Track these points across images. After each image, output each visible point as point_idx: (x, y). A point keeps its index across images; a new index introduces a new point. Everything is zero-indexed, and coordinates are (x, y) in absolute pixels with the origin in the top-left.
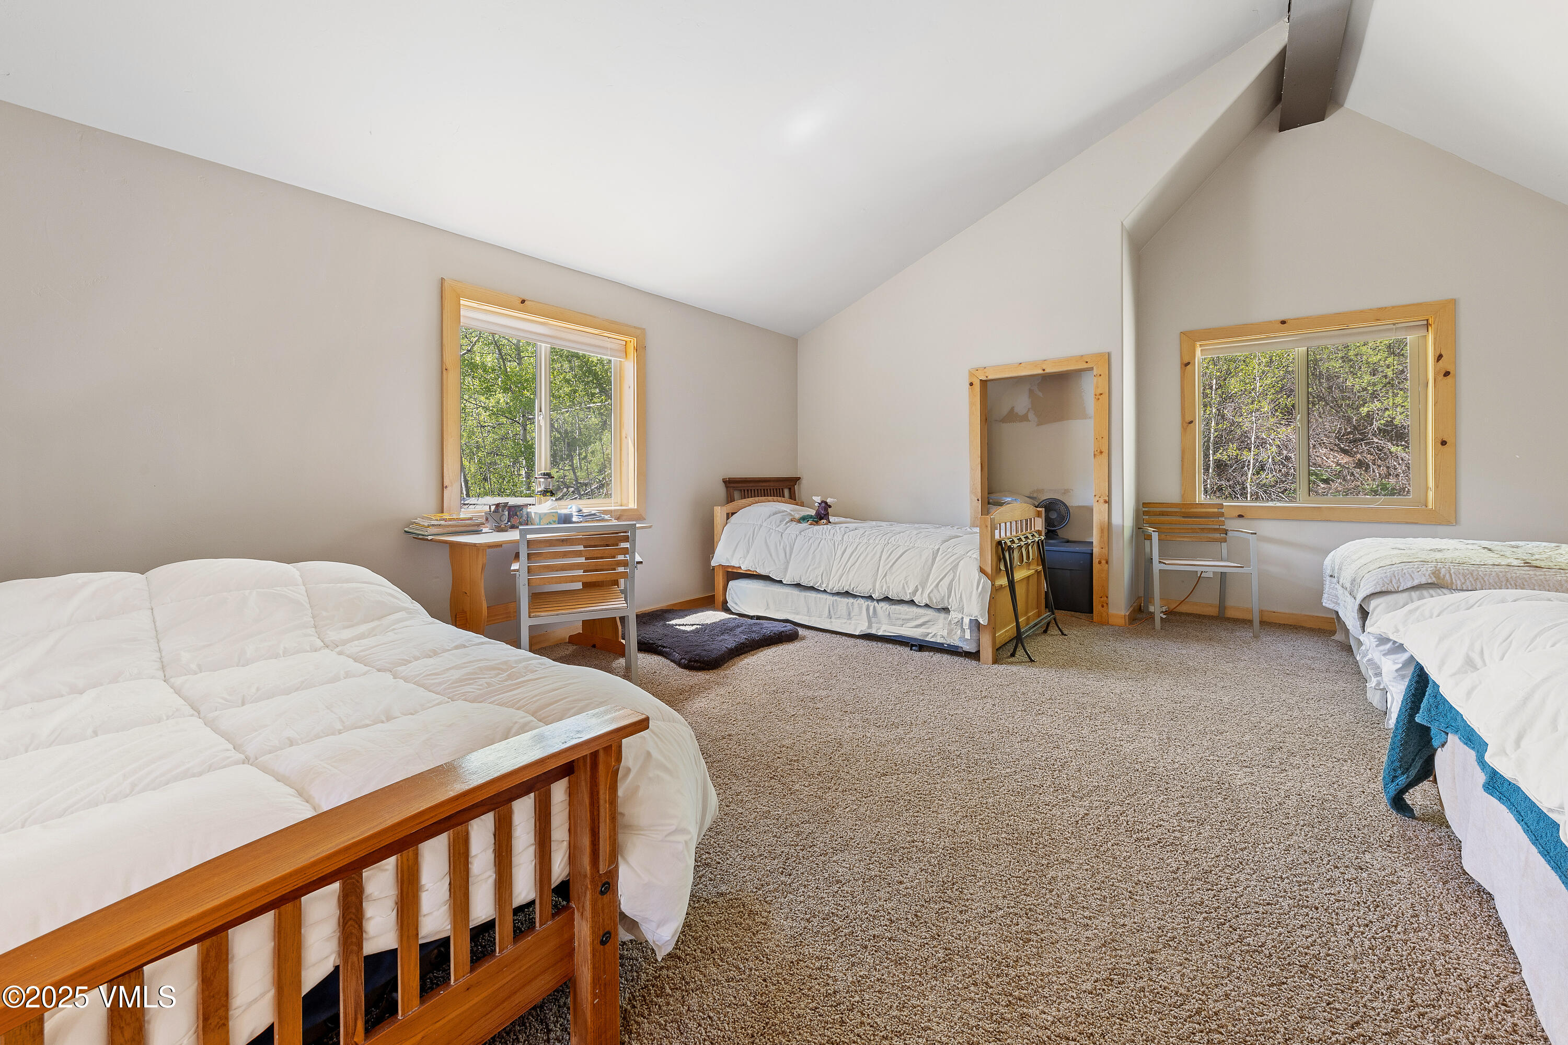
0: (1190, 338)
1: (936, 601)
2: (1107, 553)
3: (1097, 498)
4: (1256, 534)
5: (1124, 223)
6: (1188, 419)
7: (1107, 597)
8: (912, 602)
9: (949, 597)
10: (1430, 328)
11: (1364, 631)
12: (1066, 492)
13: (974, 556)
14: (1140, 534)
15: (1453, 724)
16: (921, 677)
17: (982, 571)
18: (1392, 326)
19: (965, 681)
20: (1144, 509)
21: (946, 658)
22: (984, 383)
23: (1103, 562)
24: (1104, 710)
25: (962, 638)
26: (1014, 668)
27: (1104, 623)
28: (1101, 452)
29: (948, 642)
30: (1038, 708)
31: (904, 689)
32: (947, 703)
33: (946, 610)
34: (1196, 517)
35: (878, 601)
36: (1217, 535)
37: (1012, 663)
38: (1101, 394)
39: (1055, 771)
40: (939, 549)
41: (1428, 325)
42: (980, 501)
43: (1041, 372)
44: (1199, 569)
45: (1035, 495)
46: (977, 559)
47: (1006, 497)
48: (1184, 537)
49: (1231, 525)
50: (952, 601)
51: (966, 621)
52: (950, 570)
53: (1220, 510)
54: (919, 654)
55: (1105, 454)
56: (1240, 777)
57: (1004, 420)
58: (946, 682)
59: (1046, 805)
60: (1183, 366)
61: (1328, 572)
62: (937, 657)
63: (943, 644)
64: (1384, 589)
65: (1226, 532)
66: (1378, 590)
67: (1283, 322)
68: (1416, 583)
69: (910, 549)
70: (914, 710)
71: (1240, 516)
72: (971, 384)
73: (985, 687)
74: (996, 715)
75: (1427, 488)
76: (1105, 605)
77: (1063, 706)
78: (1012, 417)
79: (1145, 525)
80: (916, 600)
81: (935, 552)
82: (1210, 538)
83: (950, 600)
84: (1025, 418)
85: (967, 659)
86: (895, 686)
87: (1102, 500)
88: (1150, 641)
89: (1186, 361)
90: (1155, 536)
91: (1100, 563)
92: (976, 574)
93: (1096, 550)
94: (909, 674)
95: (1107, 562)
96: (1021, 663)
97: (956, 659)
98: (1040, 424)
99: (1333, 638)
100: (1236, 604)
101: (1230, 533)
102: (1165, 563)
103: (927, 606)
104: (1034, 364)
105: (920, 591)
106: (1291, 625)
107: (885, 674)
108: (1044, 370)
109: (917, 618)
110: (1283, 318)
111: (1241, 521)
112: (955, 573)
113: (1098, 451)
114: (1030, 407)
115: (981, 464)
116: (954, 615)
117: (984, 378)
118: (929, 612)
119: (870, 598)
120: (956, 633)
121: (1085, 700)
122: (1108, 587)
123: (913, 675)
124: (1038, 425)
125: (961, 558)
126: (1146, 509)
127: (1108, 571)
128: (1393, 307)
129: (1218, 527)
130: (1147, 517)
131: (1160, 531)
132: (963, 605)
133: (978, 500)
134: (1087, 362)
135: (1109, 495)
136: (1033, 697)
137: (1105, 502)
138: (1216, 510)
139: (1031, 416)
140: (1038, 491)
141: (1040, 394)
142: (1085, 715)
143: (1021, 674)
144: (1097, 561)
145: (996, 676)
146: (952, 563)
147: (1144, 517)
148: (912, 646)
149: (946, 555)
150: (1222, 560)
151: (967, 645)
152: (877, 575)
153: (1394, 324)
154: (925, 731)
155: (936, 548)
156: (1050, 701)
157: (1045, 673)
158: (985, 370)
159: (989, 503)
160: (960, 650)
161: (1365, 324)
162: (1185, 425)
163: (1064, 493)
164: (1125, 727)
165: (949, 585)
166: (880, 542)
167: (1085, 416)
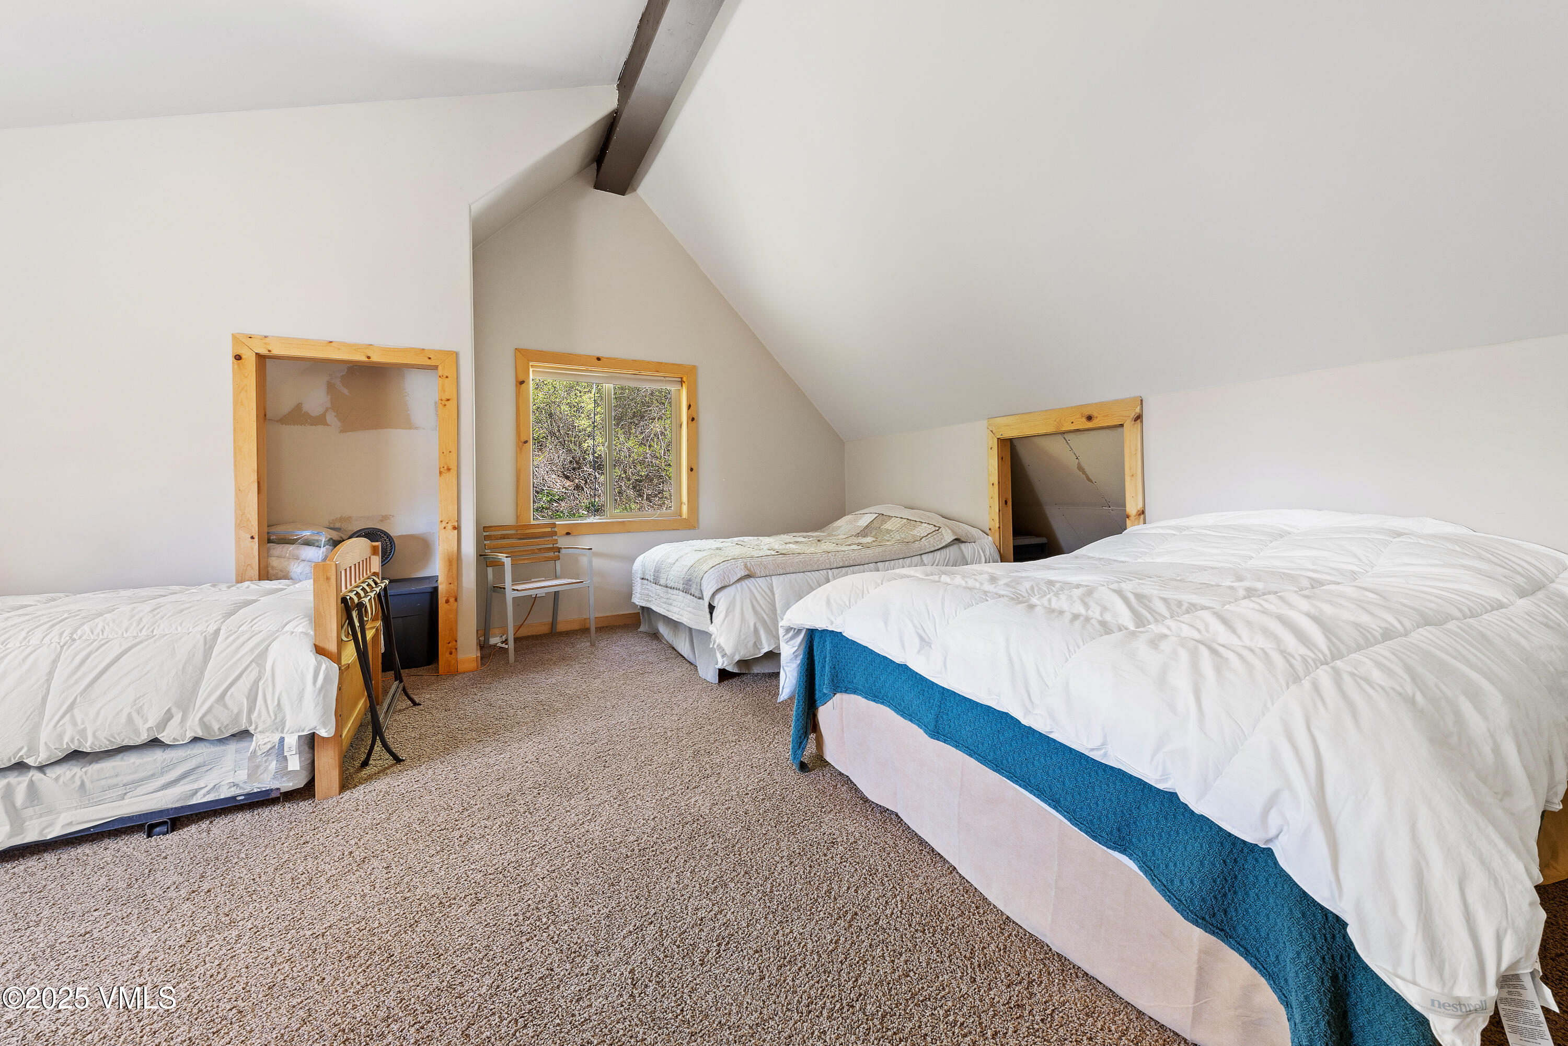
0: (525, 356)
1: (220, 723)
2: (456, 588)
3: (444, 524)
4: (591, 549)
5: (472, 207)
6: (523, 438)
7: (456, 641)
8: (155, 743)
9: (251, 710)
10: (684, 384)
11: (712, 623)
12: (385, 518)
13: (300, 629)
14: (484, 560)
15: (850, 686)
16: (206, 886)
17: (320, 651)
18: (663, 378)
19: (308, 848)
20: (485, 534)
21: (241, 820)
22: (261, 359)
23: (452, 600)
24: (536, 791)
25: (283, 771)
26: (381, 785)
27: (454, 673)
28: (449, 469)
29: (246, 791)
30: (457, 834)
31: (177, 937)
32: (297, 914)
33: (244, 735)
34: (529, 538)
35: (41, 768)
36: (551, 554)
37: (370, 778)
38: (448, 400)
39: (548, 928)
40: (219, 630)
41: (682, 382)
42: (256, 540)
43: (364, 359)
44: (533, 593)
45: (337, 525)
46: (306, 634)
47: (299, 529)
48: (524, 559)
49: (563, 542)
50: (260, 715)
51: (291, 741)
52: (251, 662)
53: (553, 529)
54: (174, 837)
55: (454, 472)
56: (700, 802)
57: (284, 420)
58: (270, 870)
59: (578, 1001)
60: (518, 384)
61: (639, 575)
62: (221, 826)
63: (234, 798)
64: (723, 585)
65: (559, 550)
66: (720, 586)
67: (599, 359)
68: (739, 576)
69: (141, 642)
70: (230, 975)
71: (568, 534)
72: (238, 358)
73: (353, 842)
74: (404, 885)
75: (681, 503)
76: (453, 651)
77: (486, 813)
78: (297, 416)
79: (486, 551)
80: (165, 737)
81: (208, 638)
82: (546, 557)
83: (254, 716)
84: (320, 420)
85: (287, 805)
86: (147, 942)
87: (449, 526)
88: (515, 679)
89: (521, 379)
90: (507, 562)
91: (447, 601)
92: (310, 659)
93: (442, 588)
94: (172, 894)
95: (456, 600)
96: (383, 771)
97: (265, 812)
98: (344, 430)
99: (639, 630)
100: (568, 618)
101: (563, 551)
102: (517, 590)
103: (196, 740)
104: (356, 347)
105: (178, 717)
106: (607, 627)
107: (103, 923)
108: (369, 357)
109: (164, 770)
110: (599, 355)
111: (568, 537)
112: (262, 667)
113: (445, 468)
114: (329, 405)
115: (259, 483)
116: (263, 740)
117: (263, 351)
118: (199, 749)
119: (20, 766)
120: (266, 769)
121: (505, 789)
122: (456, 628)
123: (184, 893)
124: (342, 432)
125: (272, 637)
126: (487, 534)
127: (457, 610)
128: (666, 364)
129: (551, 546)
130: (488, 542)
131: (511, 555)
132: (284, 717)
133: (252, 538)
134: (430, 358)
135: (459, 521)
136: (440, 820)
137: (454, 528)
138: (549, 530)
139: (331, 418)
140: (342, 519)
141: (346, 391)
142: (522, 810)
143: (397, 789)
144: (444, 599)
145: (360, 812)
146: (252, 650)
147: (485, 542)
148: (152, 827)
149: (238, 638)
150: (556, 578)
151: (288, 781)
152: (42, 713)
153: (665, 377)
154: (283, 1010)
155: (212, 629)
156: (466, 813)
157: (430, 772)
158: (267, 340)
159: (269, 541)
160: (273, 795)
161: (649, 373)
162: (521, 444)
163: (382, 521)
164: (572, 801)
165: (251, 690)
166: (46, 640)
167: (408, 424)
